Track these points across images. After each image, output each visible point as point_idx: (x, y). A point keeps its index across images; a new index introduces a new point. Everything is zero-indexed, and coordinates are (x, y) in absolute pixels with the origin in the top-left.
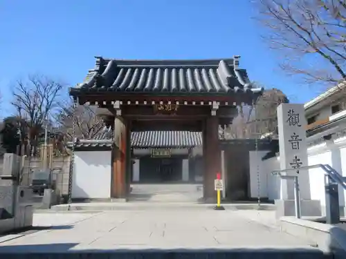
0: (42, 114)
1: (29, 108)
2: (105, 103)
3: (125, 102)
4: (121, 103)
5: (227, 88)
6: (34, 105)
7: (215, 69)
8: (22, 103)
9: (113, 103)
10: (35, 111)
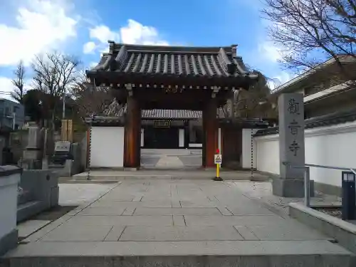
0: (60, 89)
1: (49, 82)
2: (119, 85)
3: (137, 85)
4: (134, 86)
5: (228, 74)
6: (53, 80)
7: (215, 55)
8: (42, 78)
9: (126, 85)
10: (54, 85)
